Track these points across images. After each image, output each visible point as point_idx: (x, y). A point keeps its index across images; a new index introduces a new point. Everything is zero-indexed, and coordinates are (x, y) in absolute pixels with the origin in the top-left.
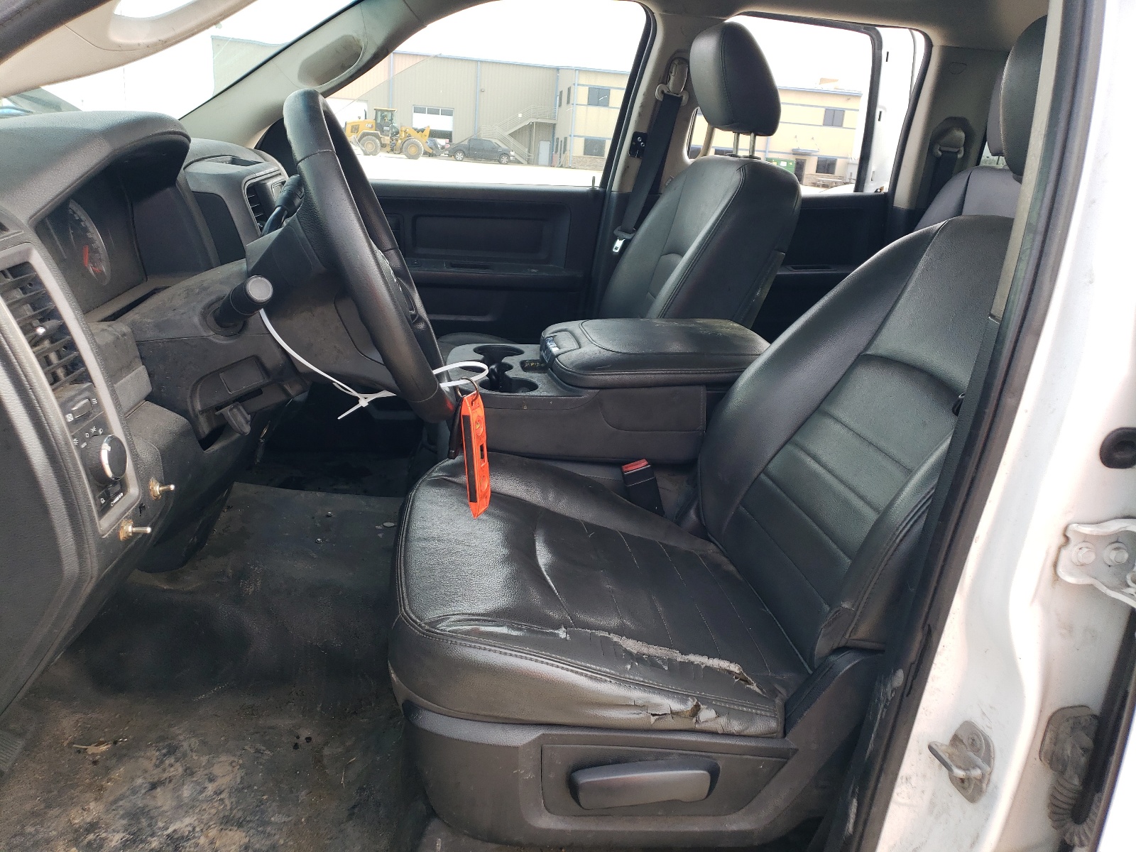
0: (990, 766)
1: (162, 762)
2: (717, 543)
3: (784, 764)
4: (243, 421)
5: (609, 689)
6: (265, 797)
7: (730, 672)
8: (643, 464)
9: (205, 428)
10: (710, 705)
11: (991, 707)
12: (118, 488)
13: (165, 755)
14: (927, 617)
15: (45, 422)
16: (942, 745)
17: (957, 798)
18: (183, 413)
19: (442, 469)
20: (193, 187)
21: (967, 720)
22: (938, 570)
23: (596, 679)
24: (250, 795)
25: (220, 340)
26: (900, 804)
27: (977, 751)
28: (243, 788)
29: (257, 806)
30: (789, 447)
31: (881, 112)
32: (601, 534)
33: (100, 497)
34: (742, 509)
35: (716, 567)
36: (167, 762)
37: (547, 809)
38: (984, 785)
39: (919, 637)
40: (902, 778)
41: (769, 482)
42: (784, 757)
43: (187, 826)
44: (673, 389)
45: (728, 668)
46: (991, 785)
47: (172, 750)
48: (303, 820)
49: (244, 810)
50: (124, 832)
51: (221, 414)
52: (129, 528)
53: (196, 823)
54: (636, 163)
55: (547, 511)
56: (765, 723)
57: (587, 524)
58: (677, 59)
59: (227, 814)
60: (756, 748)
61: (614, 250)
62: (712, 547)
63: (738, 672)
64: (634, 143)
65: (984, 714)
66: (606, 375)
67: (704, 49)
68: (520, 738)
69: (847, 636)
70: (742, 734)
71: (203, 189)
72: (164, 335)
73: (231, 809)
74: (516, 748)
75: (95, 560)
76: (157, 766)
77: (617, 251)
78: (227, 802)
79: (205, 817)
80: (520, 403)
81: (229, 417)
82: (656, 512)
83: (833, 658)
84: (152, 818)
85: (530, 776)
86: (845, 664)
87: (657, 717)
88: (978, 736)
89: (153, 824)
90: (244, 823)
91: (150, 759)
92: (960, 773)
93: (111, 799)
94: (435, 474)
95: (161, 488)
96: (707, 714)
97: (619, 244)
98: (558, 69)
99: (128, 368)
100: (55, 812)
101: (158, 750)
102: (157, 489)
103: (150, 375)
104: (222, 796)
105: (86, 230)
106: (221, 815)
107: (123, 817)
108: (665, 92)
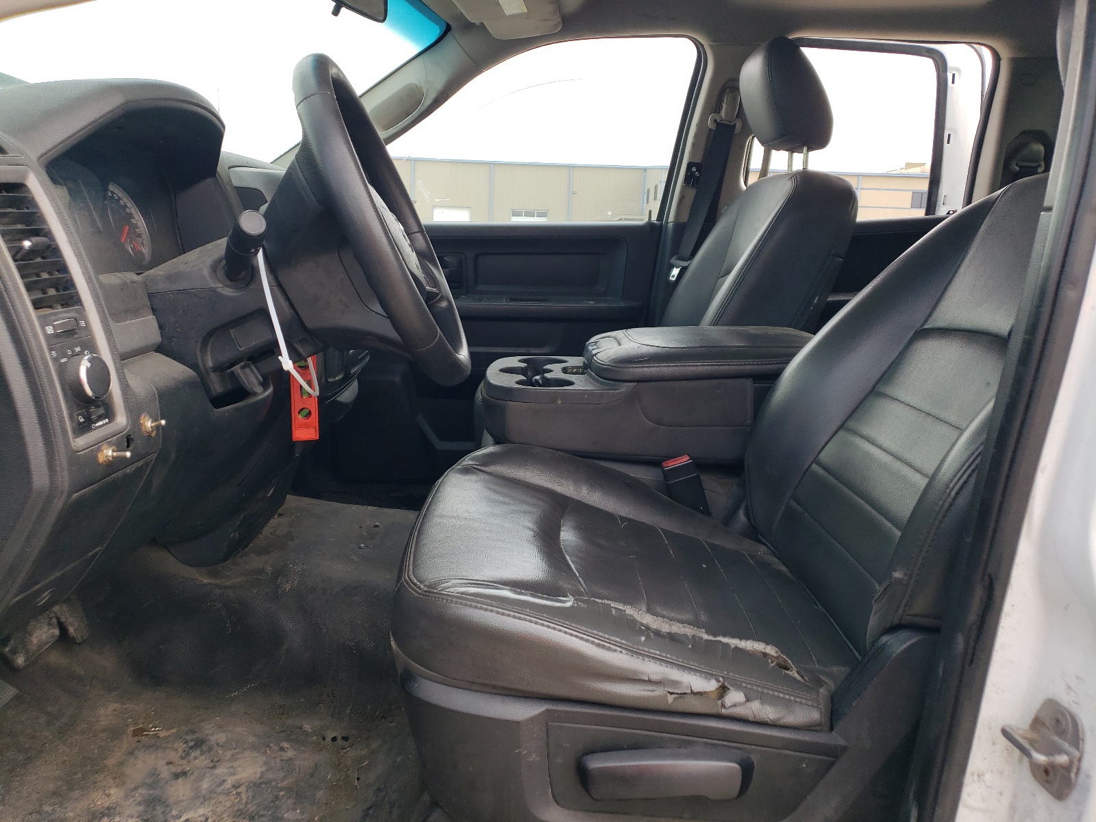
0: (1078, 748)
1: (188, 754)
2: (769, 545)
3: (832, 764)
4: (255, 381)
5: (619, 659)
6: (282, 793)
7: (765, 655)
8: (685, 460)
9: (217, 387)
10: (738, 687)
11: (1077, 678)
12: (101, 411)
13: (191, 748)
14: (986, 566)
15: (19, 325)
16: (1018, 729)
17: (1041, 798)
18: (194, 366)
19: (473, 459)
20: (236, 183)
21: (1050, 697)
22: (996, 507)
23: (603, 647)
24: (267, 790)
25: (228, 292)
26: (972, 808)
27: (1062, 733)
28: (261, 783)
29: (273, 801)
30: (841, 433)
31: (949, 135)
32: (635, 528)
33: (78, 415)
34: (793, 503)
35: (765, 565)
36: (193, 755)
37: (556, 800)
38: (1073, 775)
39: (979, 592)
40: (972, 774)
41: (821, 471)
42: (833, 754)
43: (200, 816)
44: (715, 381)
45: (764, 651)
46: (1082, 776)
47: (199, 744)
48: (316, 818)
49: (258, 804)
50: (137, 818)
51: (232, 372)
52: (109, 453)
53: (210, 814)
54: (692, 193)
55: (579, 502)
56: (805, 713)
57: (621, 517)
58: (727, 87)
59: (241, 807)
60: (797, 741)
61: (671, 278)
62: (763, 548)
63: (775, 655)
64: (689, 174)
65: (1069, 687)
66: (643, 367)
67: (753, 70)
68: (520, 711)
69: (900, 611)
70: (778, 723)
71: (245, 185)
72: (174, 287)
73: (246, 803)
74: (517, 723)
75: (65, 473)
76: (182, 758)
77: (674, 279)
78: (244, 796)
79: (220, 809)
80: (554, 398)
81: (239, 375)
82: (702, 512)
83: (884, 639)
84: (167, 806)
85: (534, 757)
86: (899, 644)
87: (676, 695)
88: (1063, 715)
89: (167, 812)
90: (256, 817)
91: (176, 750)
92: (1041, 758)
93: (132, 786)
94: (464, 463)
95: (153, 424)
96: (735, 697)
97: (675, 272)
98: (645, 170)
99: (136, 313)
100: (76, 794)
101: (186, 742)
102: (149, 424)
103: (161, 327)
104: (239, 790)
105: (130, 216)
106: (236, 808)
107: (139, 804)
108: (718, 120)
